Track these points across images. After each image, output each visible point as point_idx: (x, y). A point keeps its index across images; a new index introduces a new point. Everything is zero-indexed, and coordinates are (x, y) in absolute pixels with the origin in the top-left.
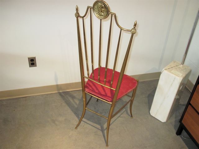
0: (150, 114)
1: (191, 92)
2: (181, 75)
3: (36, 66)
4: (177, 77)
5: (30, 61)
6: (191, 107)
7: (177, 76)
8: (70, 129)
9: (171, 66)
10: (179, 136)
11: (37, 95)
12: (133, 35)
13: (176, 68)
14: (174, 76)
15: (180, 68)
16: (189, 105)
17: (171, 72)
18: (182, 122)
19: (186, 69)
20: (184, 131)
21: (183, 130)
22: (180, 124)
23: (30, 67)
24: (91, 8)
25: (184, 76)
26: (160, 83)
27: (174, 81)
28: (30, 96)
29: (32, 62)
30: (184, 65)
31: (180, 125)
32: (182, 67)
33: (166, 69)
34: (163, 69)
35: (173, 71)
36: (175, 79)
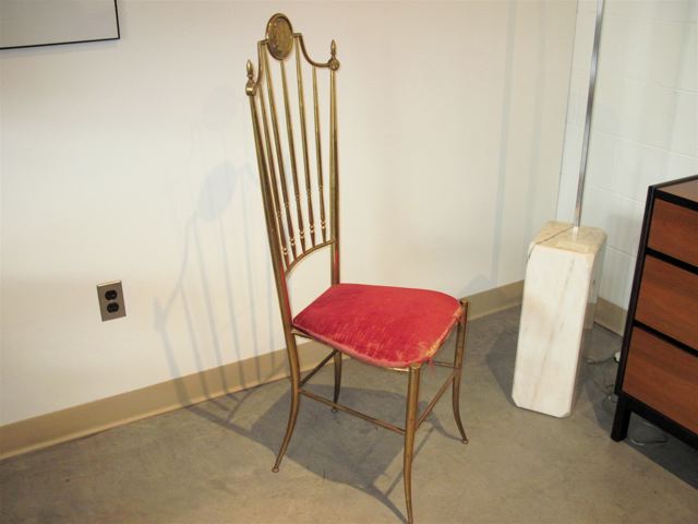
0: (514, 404)
2: (587, 248)
3: (125, 315)
4: (577, 255)
6: (641, 331)
7: (576, 251)
8: (285, 494)
9: (548, 234)
10: (621, 443)
13: (565, 237)
14: (569, 254)
16: (635, 328)
17: (557, 246)
18: (625, 389)
21: (633, 415)
23: (104, 318)
25: (596, 248)
26: (529, 290)
27: (571, 269)
29: (112, 301)
30: (581, 226)
32: (580, 231)
33: (538, 243)
34: (532, 245)
35: (560, 244)
36: (573, 262)
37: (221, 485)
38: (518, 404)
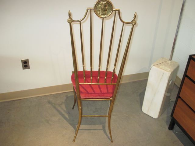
1: (179, 87)
2: (169, 69)
3: (29, 68)
4: (165, 72)
5: (23, 64)
7: (165, 70)
9: (159, 62)
10: (171, 131)
11: (31, 98)
12: (133, 26)
13: (164, 64)
14: (163, 71)
15: (168, 63)
16: (179, 98)
17: (160, 67)
18: (173, 116)
19: (173, 64)
20: (176, 125)
22: (171, 118)
23: (23, 69)
24: (91, 10)
25: (172, 70)
27: (163, 76)
28: (25, 99)
29: (26, 64)
30: (172, 61)
31: (172, 120)
32: (171, 63)
33: (154, 65)
34: (152, 65)
35: (161, 67)
36: (163, 74)
37: (48, 121)
38: (143, 112)
